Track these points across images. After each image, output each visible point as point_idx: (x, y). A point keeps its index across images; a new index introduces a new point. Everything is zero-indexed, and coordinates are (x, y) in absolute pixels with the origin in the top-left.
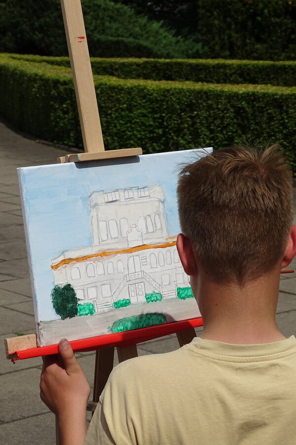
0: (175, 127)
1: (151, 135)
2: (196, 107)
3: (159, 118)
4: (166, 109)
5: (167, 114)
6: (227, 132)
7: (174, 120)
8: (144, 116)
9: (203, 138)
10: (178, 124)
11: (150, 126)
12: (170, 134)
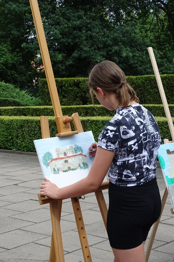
0: (16, 135)
1: (7, 139)
2: (24, 127)
3: (9, 132)
4: (12, 128)
5: (12, 130)
6: (36, 137)
7: (15, 132)
8: (4, 131)
9: (27, 139)
10: (17, 134)
11: (6, 135)
12: (14, 138)
